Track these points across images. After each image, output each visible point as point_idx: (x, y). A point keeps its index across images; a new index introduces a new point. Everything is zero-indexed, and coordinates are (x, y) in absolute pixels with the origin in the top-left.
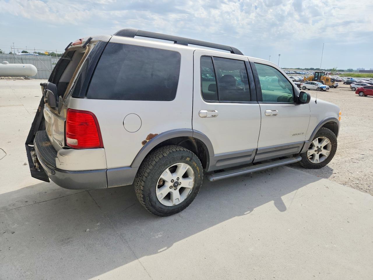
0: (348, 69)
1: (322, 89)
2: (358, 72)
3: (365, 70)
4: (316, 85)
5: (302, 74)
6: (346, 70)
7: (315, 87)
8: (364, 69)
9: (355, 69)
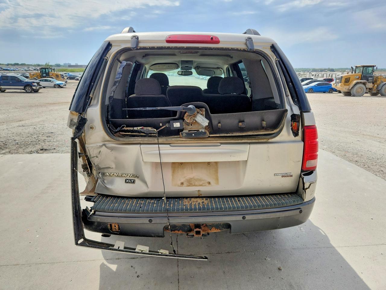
0: (56, 64)
1: (60, 86)
2: (66, 67)
3: (72, 64)
4: (51, 82)
5: (11, 70)
6: (54, 65)
7: (52, 84)
8: (70, 64)
9: (62, 64)
